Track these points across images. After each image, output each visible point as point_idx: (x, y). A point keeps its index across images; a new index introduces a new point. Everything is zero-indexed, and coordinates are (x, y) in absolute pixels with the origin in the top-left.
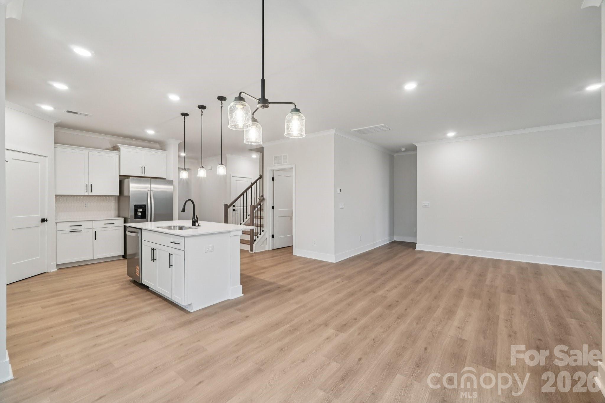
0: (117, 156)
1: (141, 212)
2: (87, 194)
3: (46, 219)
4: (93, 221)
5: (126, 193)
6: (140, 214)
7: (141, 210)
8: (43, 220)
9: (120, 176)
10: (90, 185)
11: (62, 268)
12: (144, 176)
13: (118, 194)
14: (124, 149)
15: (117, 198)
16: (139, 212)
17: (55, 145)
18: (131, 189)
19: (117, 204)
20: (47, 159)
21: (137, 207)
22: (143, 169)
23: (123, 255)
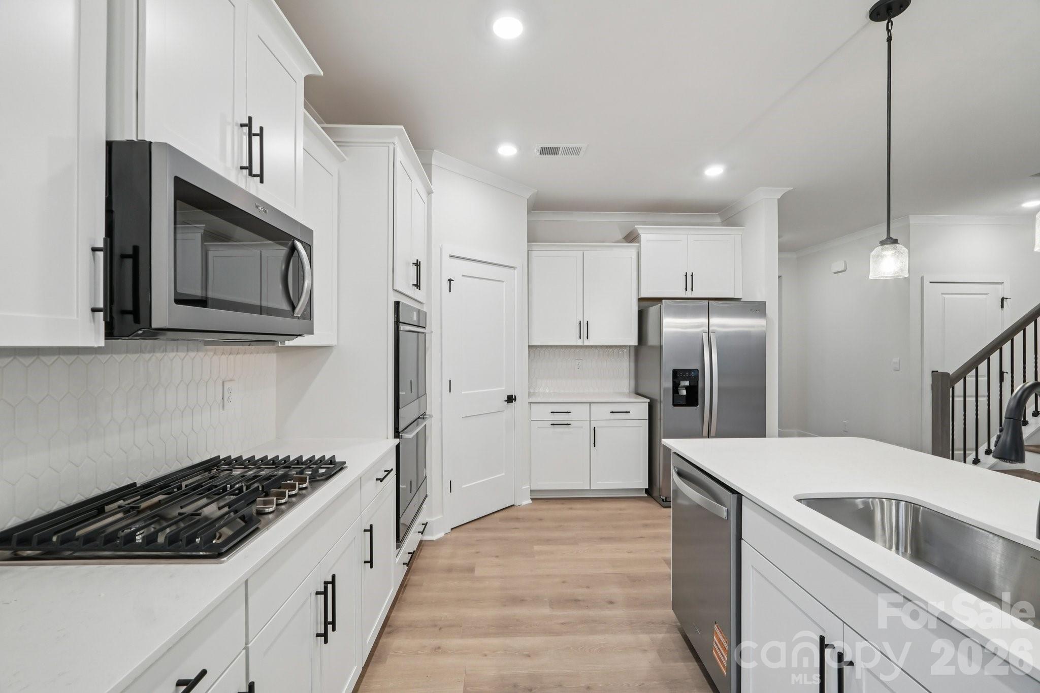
0: (635, 254)
1: (687, 388)
2: (580, 343)
3: (514, 397)
4: (590, 403)
5: (652, 340)
6: (684, 392)
7: (687, 383)
8: (510, 399)
9: (640, 300)
10: (586, 323)
11: (540, 498)
12: (690, 296)
13: (635, 342)
14: (647, 236)
15: (632, 350)
16: (681, 387)
17: (528, 245)
18: (665, 330)
19: (633, 365)
20: (516, 272)
21: (677, 375)
22: (689, 280)
23: (646, 489)
